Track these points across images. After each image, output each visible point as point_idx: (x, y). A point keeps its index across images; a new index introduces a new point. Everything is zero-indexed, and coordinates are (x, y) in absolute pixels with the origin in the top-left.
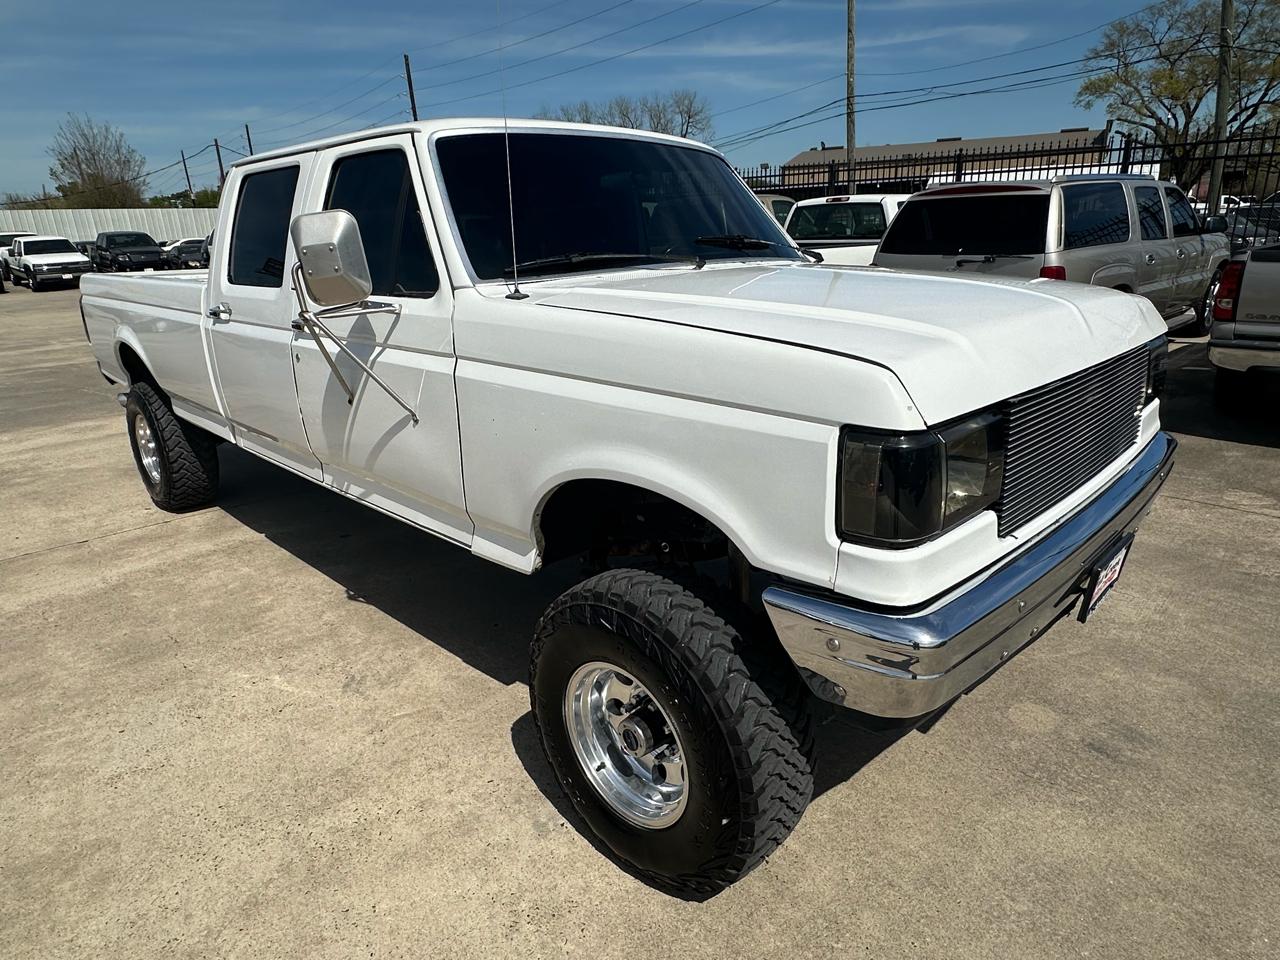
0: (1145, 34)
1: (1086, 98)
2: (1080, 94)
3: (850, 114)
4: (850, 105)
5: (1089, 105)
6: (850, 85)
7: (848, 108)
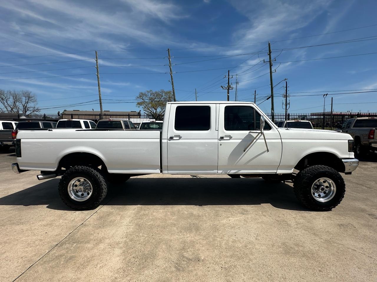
0: (146, 95)
1: (138, 106)
2: (137, 105)
3: (101, 103)
4: (100, 101)
5: (139, 107)
6: (100, 97)
7: (100, 102)
